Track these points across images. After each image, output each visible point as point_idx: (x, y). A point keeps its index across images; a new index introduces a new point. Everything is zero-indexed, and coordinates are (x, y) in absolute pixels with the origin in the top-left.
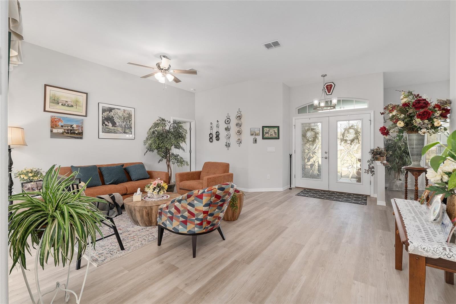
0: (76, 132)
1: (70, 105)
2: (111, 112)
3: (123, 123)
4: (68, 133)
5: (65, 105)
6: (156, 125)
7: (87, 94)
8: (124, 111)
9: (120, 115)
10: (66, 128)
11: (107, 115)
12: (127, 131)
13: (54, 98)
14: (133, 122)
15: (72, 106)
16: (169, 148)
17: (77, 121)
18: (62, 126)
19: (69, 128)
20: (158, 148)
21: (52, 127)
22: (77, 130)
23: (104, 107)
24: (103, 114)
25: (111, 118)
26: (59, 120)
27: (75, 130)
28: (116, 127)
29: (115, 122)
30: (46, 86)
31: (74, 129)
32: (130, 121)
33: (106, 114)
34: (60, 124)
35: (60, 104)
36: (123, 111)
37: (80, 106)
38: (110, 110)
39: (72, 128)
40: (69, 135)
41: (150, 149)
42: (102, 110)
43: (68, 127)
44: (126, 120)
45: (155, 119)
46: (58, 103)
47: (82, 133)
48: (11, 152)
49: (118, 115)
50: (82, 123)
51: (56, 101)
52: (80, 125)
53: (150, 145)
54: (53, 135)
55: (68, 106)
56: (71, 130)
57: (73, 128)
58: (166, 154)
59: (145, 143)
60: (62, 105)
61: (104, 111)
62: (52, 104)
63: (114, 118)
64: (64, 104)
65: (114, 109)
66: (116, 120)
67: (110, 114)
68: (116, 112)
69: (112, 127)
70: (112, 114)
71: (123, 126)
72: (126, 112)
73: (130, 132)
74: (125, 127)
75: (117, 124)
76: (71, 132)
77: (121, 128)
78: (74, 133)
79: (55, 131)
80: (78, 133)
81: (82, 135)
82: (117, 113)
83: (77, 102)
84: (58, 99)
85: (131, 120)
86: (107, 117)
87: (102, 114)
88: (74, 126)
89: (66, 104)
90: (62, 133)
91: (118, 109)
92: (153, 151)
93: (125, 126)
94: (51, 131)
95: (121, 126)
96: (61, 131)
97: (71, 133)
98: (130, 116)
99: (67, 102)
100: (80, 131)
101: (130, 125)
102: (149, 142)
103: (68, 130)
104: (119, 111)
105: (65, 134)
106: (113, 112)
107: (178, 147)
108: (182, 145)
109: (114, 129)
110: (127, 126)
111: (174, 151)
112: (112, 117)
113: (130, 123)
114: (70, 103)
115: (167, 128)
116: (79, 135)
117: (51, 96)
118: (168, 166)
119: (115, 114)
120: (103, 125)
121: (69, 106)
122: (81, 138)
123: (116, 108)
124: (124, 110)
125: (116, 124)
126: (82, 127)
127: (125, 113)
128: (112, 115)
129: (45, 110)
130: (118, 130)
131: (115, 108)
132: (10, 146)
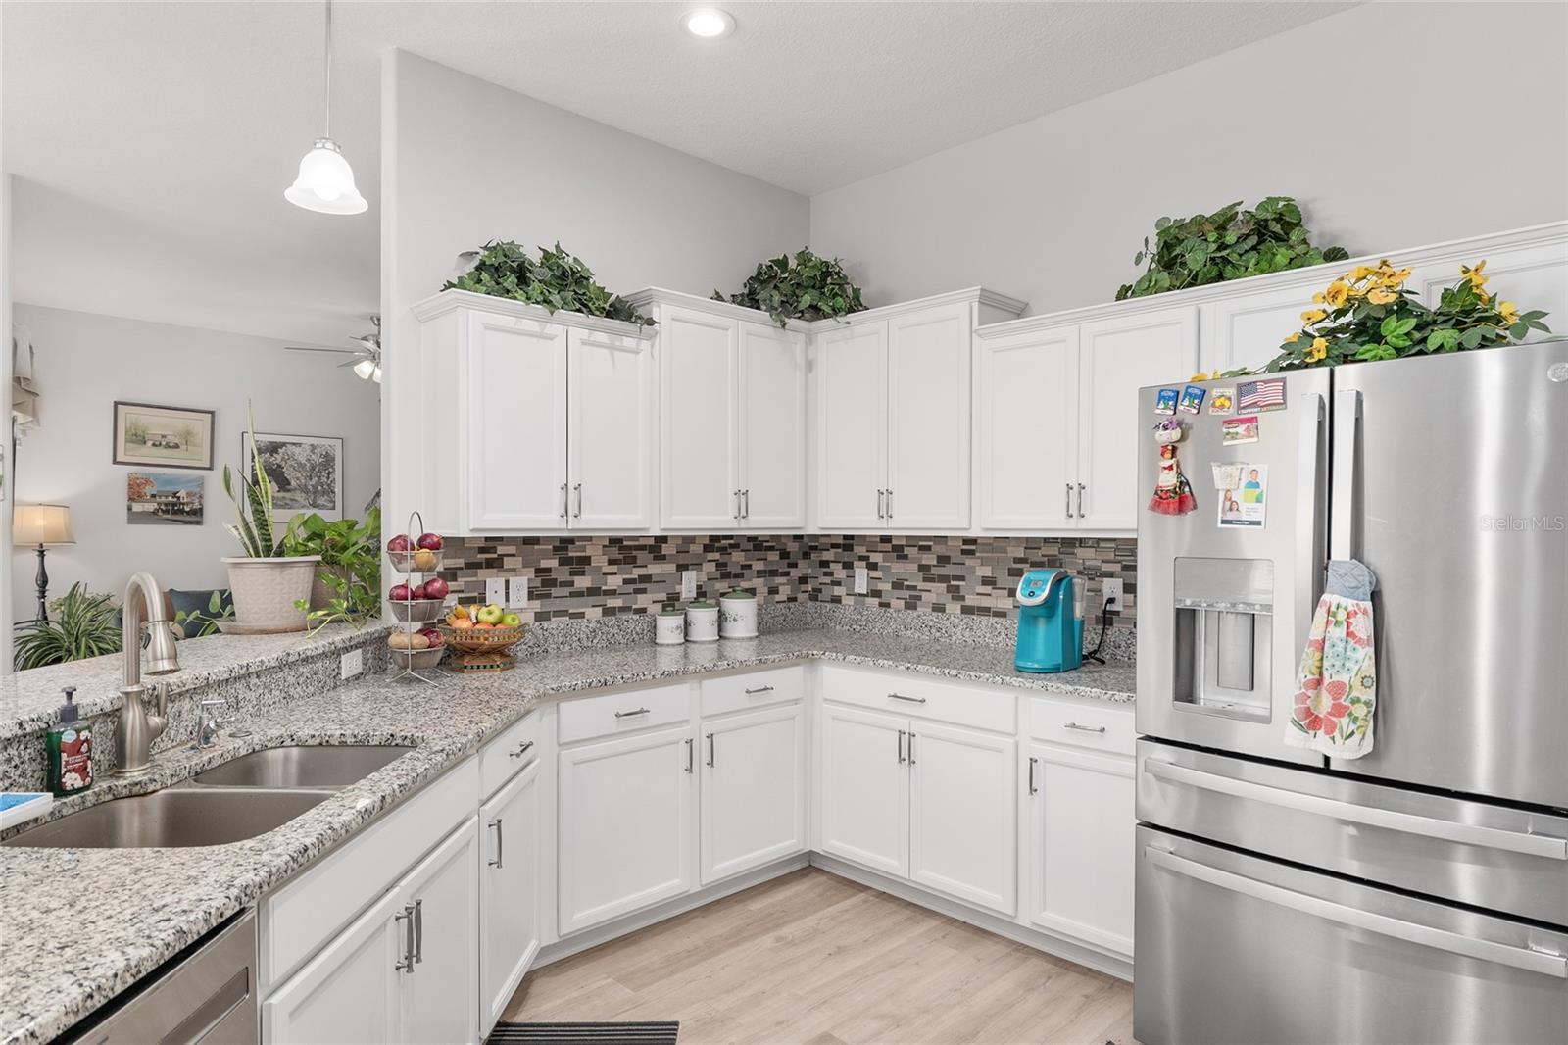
0: (187, 509)
1: (171, 445)
2: (275, 455)
3: (311, 479)
4: (166, 512)
5: (160, 444)
7: (212, 413)
8: (313, 447)
9: (300, 459)
10: (163, 499)
12: (321, 501)
13: (135, 430)
14: (338, 475)
15: (177, 446)
17: (188, 481)
18: (153, 496)
19: (170, 499)
21: (131, 499)
22: (188, 504)
23: (258, 441)
25: (275, 470)
26: (147, 482)
27: (183, 504)
28: (289, 491)
29: (287, 480)
30: (116, 404)
31: (182, 500)
32: (329, 474)
34: (149, 490)
35: (150, 443)
36: (308, 448)
37: (194, 445)
38: (274, 448)
39: (175, 500)
40: (169, 516)
42: (253, 449)
43: (166, 497)
44: (319, 471)
46: (145, 443)
47: (201, 509)
48: (45, 558)
49: (294, 459)
50: (201, 485)
51: (138, 438)
52: (197, 490)
54: (134, 518)
55: (167, 446)
56: (174, 505)
57: (179, 498)
60: (154, 445)
61: (257, 452)
62: (130, 446)
63: (285, 469)
64: (157, 443)
65: (284, 444)
66: (289, 474)
67: (274, 458)
68: (289, 453)
69: (279, 491)
70: (278, 458)
71: (309, 487)
72: (318, 451)
73: (331, 505)
74: (316, 491)
75: (293, 483)
76: (173, 509)
77: (303, 495)
78: (182, 511)
79: (137, 507)
80: (191, 510)
81: (202, 515)
82: (291, 457)
83: (188, 436)
84: (144, 432)
85: (331, 470)
88: (182, 494)
89: (163, 443)
90: (155, 512)
91: (294, 444)
93: (315, 488)
94: (130, 509)
95: (303, 489)
96: (151, 507)
97: (175, 512)
98: (329, 460)
99: (164, 437)
100: (197, 506)
101: (329, 485)
103: (166, 505)
104: (300, 449)
105: (160, 513)
106: (281, 454)
109: (284, 498)
110: (320, 488)
112: (279, 466)
113: (328, 478)
114: (173, 440)
116: (195, 516)
117: (128, 426)
119: (287, 457)
121: (169, 447)
122: (199, 523)
123: (289, 443)
124: (312, 445)
125: (289, 484)
126: (201, 497)
127: (314, 453)
128: (279, 462)
129: (115, 462)
130: (296, 501)
131: (287, 443)
132: (41, 546)
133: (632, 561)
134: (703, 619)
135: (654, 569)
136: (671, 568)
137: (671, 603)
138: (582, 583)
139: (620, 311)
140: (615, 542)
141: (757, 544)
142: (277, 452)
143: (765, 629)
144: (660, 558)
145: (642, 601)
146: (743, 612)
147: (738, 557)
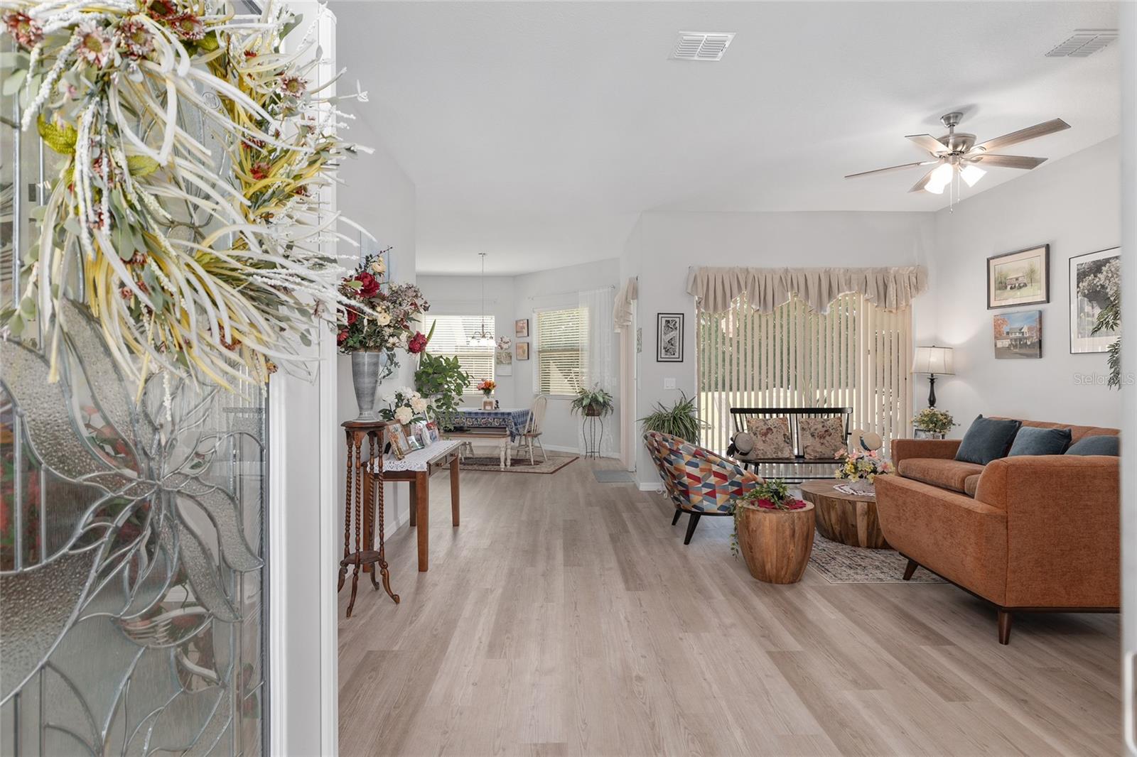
0: (1029, 343)
1: (1022, 285)
2: (1099, 275)
4: (1015, 346)
7: (1047, 246)
10: (1013, 336)
11: (1089, 285)
13: (1000, 278)
15: (1025, 285)
17: (1030, 317)
18: (1008, 333)
19: (1017, 334)
21: (996, 338)
23: (1082, 264)
24: (1080, 285)
26: (1004, 322)
27: (1026, 338)
30: (989, 259)
31: (1025, 335)
33: (1085, 284)
34: (1005, 329)
35: (1009, 287)
37: (1036, 280)
38: (1097, 267)
39: (1021, 335)
40: (1017, 350)
42: (1078, 275)
43: (1015, 333)
46: (1006, 288)
47: (1041, 342)
48: (935, 384)
50: (1042, 319)
51: (1002, 285)
52: (1034, 324)
54: (1000, 353)
55: (1020, 287)
56: (1020, 340)
57: (1023, 333)
60: (1011, 288)
61: (1082, 276)
62: (998, 292)
63: (1107, 291)
64: (1013, 286)
65: (1107, 261)
67: (1097, 279)
68: (1113, 269)
70: (1101, 279)
76: (1020, 344)
78: (1025, 346)
79: (1000, 344)
80: (1032, 343)
81: (1042, 348)
83: (1031, 273)
84: (1005, 278)
86: (1088, 291)
87: (1078, 287)
88: (1025, 329)
89: (1017, 285)
90: (1009, 348)
91: (1117, 258)
94: (996, 346)
96: (1007, 343)
97: (1022, 347)
99: (1017, 279)
100: (1035, 340)
103: (1016, 340)
105: (1012, 348)
106: (1105, 273)
112: (1103, 286)
114: (1023, 280)
116: (1037, 349)
117: (996, 276)
119: (1110, 275)
120: (1079, 316)
122: (1040, 356)
123: (1114, 258)
126: (1041, 330)
128: (1102, 283)
129: (989, 307)
131: (1111, 258)
132: (932, 375)
142: (1101, 272)
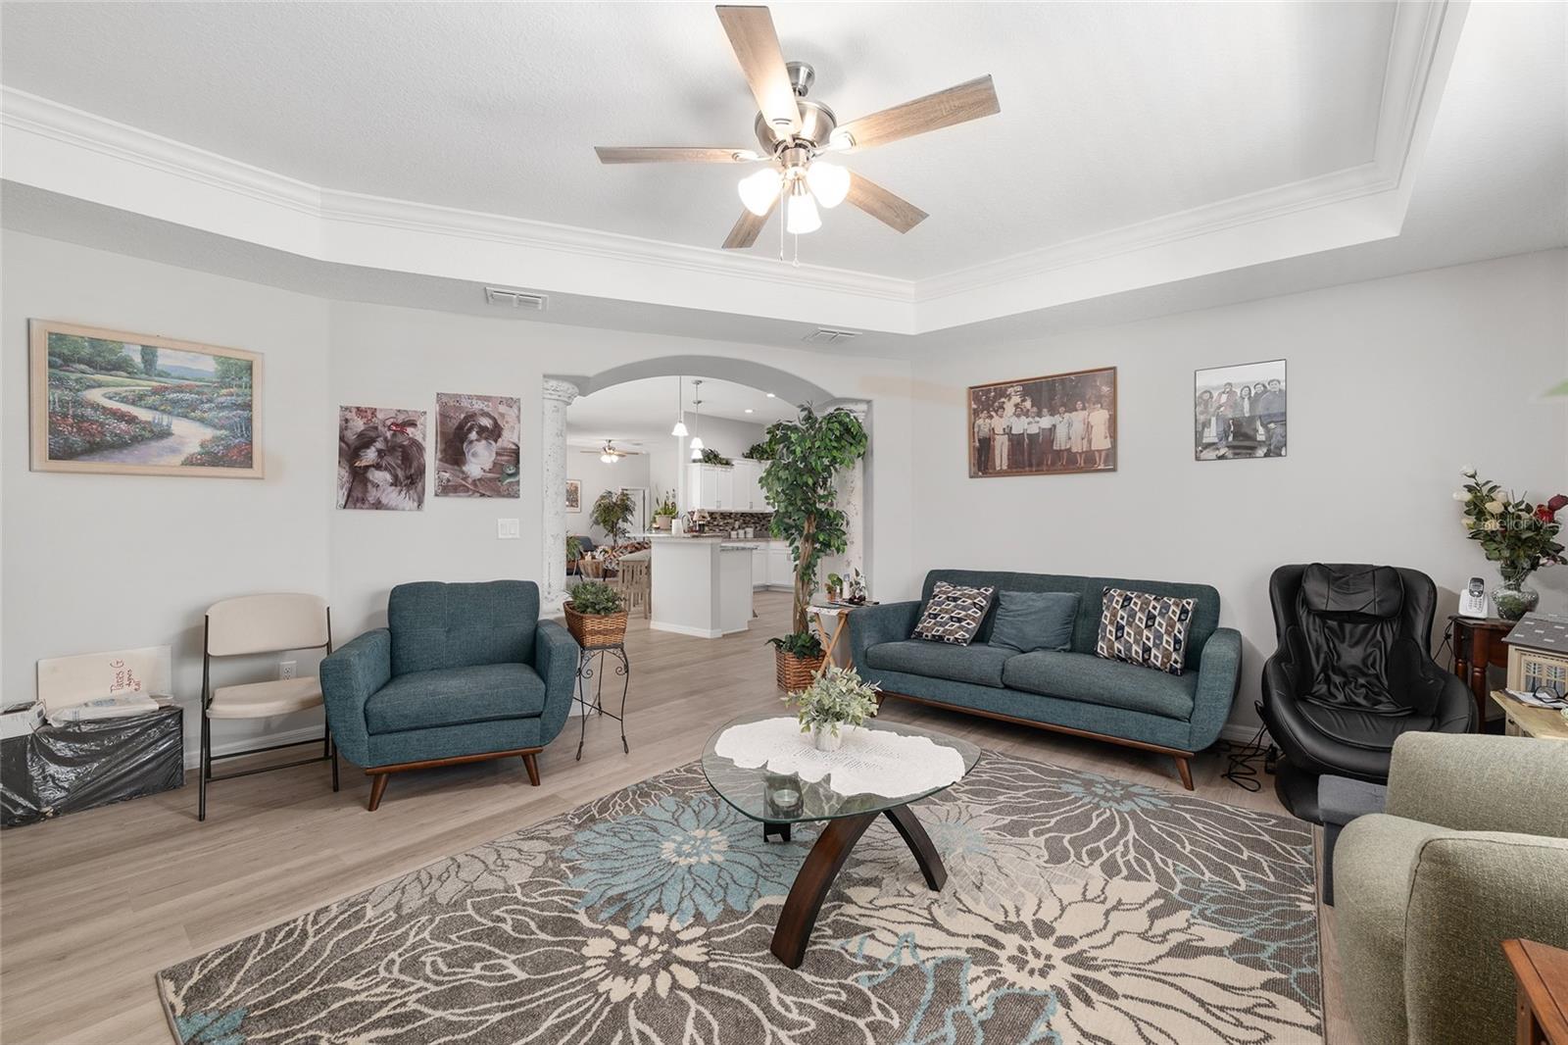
6: (603, 497)
14: (579, 495)
16: (615, 521)
20: (605, 522)
41: (596, 522)
45: (602, 492)
53: (596, 518)
58: (613, 529)
59: (591, 516)
92: (599, 524)
98: (577, 488)
102: (596, 515)
107: (625, 520)
108: (630, 518)
111: (621, 524)
115: (614, 500)
118: (615, 541)
124: (571, 483)
133: (725, 519)
134: (741, 532)
135: (729, 521)
136: (732, 521)
137: (733, 529)
138: (715, 523)
139: (727, 463)
140: (722, 514)
141: (752, 515)
143: (756, 536)
144: (731, 518)
145: (727, 528)
146: (750, 531)
147: (748, 518)
